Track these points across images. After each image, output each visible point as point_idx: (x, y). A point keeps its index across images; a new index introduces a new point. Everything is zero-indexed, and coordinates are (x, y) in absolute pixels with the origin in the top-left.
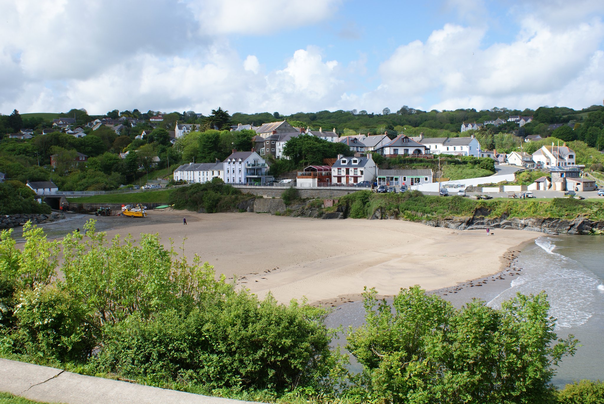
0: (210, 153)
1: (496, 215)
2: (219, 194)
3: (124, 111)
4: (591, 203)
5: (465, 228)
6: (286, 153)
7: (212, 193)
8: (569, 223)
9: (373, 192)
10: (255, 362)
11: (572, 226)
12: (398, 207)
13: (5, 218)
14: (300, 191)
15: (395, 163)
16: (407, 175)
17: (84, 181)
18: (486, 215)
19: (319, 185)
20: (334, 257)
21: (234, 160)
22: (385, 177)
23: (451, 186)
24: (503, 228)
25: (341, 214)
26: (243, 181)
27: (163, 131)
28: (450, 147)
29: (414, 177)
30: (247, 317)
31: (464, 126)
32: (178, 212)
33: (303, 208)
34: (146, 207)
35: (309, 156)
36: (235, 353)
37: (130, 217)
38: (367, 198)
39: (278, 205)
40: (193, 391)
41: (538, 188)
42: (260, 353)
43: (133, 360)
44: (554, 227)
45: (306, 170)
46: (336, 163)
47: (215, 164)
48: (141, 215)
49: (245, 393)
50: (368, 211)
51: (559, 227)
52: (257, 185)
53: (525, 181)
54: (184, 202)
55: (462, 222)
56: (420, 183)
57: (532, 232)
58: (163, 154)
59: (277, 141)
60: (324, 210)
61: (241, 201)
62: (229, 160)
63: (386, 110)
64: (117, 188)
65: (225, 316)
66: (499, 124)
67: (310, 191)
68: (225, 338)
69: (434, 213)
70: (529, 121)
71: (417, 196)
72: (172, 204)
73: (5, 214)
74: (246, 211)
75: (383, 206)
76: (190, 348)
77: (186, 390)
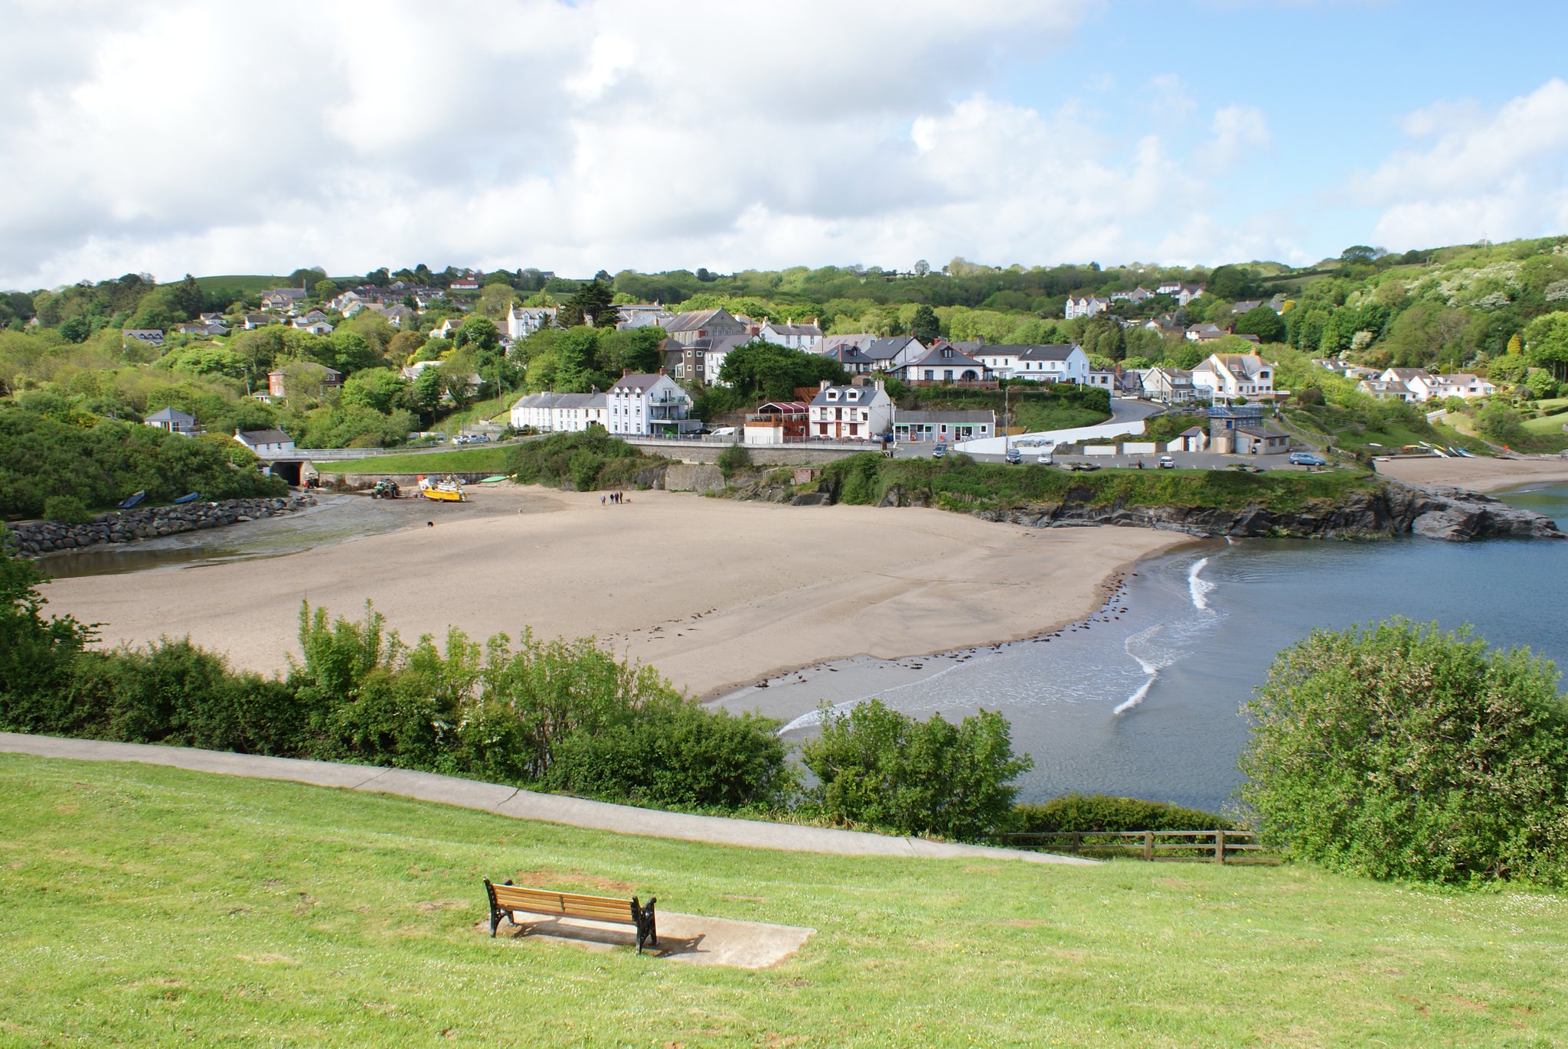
0: (580, 372)
1: (1106, 500)
2: (600, 457)
3: (399, 270)
4: (1273, 480)
5: (1048, 525)
6: (725, 375)
7: (587, 456)
8: (1232, 516)
9: (883, 456)
10: (708, 777)
11: (1237, 522)
12: (928, 485)
13: (210, 508)
14: (750, 452)
15: (926, 397)
16: (949, 421)
17: (342, 427)
18: (1087, 499)
19: (785, 441)
20: (810, 587)
21: (626, 390)
22: (907, 424)
23: (1028, 444)
24: (1116, 524)
25: (827, 495)
26: (644, 430)
27: (485, 322)
28: (1031, 363)
29: (962, 425)
30: (699, 732)
31: (1072, 303)
32: (523, 489)
33: (757, 485)
34: (464, 481)
35: (768, 384)
36: (688, 769)
37: (436, 500)
38: (872, 468)
39: (710, 478)
40: (650, 808)
41: (1186, 446)
42: (713, 769)
43: (586, 777)
44: (1207, 523)
45: (762, 411)
46: (818, 397)
47: (591, 395)
48: (457, 498)
49: (700, 810)
50: (876, 491)
51: (1214, 523)
52: (670, 438)
53: (1165, 433)
54: (535, 470)
55: (1043, 514)
56: (972, 436)
57: (1168, 532)
58: (486, 369)
59: (707, 350)
60: (795, 489)
61: (641, 469)
62: (617, 390)
63: (922, 265)
64: (404, 440)
65: (678, 733)
66: (1141, 299)
67: (769, 452)
68: (678, 754)
69: (994, 496)
70: (1199, 294)
71: (963, 465)
72: (512, 473)
73: (210, 500)
74: (650, 488)
75: (902, 482)
76: (643, 766)
77: (641, 806)
